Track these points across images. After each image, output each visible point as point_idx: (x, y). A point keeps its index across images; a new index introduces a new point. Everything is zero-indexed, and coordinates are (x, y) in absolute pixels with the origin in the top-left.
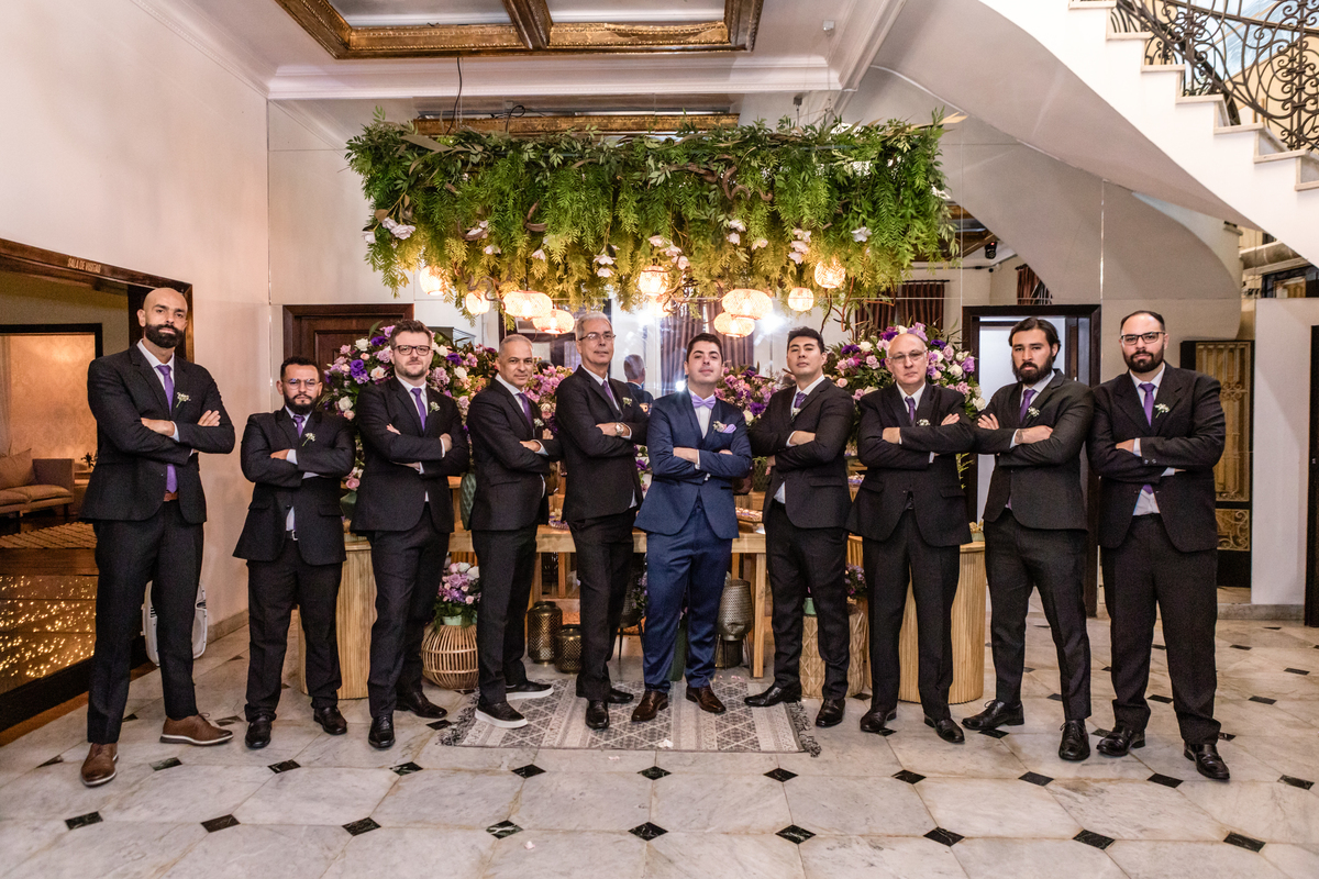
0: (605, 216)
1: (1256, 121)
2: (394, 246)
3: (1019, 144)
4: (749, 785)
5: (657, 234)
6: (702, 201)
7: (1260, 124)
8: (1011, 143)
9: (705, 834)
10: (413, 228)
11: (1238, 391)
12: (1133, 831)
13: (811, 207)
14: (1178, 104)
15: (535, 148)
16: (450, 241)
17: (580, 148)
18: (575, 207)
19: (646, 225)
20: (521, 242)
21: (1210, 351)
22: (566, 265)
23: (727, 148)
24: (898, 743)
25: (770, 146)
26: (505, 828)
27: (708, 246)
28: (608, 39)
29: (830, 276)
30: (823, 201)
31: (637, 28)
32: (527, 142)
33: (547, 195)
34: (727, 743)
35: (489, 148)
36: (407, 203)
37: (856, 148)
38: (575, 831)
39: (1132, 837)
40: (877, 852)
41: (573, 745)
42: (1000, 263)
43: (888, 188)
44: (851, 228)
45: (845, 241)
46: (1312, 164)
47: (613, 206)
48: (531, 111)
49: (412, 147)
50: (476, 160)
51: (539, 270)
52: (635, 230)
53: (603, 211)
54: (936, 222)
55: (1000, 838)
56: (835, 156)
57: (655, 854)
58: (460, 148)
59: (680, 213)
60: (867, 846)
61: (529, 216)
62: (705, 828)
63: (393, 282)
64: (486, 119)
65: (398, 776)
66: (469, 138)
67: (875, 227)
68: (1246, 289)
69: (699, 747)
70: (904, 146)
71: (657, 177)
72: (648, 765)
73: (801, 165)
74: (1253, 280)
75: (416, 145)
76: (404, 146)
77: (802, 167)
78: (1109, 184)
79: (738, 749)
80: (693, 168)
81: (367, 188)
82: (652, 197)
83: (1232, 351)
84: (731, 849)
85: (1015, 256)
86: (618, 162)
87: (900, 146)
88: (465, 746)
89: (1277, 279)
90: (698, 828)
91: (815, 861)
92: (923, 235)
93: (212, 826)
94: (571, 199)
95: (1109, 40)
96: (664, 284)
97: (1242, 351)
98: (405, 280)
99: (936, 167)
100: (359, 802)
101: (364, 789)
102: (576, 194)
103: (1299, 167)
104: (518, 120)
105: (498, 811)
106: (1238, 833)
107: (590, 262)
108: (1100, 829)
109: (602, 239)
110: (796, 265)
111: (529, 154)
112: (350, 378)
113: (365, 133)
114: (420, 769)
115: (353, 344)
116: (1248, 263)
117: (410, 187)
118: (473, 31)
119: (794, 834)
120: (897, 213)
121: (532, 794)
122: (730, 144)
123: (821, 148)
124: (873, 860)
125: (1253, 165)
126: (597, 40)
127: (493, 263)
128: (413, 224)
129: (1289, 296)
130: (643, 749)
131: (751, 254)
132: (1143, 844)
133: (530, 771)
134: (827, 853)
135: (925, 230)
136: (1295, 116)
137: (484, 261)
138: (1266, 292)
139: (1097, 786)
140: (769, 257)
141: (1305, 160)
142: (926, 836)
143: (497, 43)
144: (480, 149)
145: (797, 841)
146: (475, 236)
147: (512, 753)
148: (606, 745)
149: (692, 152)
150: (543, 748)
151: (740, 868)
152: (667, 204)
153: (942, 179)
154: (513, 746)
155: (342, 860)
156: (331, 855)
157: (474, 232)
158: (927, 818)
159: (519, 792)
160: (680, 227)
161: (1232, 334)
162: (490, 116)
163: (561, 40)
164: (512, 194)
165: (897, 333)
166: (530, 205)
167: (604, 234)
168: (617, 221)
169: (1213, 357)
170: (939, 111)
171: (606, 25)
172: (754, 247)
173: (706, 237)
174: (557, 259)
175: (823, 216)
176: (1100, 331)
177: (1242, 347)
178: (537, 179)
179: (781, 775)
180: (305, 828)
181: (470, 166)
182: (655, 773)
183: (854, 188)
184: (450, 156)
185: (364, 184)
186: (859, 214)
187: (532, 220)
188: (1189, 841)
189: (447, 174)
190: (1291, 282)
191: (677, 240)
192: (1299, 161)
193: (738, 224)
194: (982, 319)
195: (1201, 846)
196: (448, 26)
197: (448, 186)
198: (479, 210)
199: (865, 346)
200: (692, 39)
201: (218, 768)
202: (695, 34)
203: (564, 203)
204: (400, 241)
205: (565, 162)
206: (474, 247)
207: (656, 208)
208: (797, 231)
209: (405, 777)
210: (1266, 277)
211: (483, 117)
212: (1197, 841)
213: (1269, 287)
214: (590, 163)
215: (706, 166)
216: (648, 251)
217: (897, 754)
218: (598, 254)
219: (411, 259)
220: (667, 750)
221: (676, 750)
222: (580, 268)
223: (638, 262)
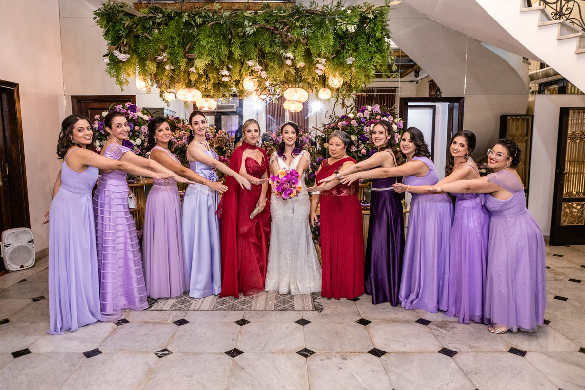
0: (224, 50)
1: (540, 5)
2: (120, 64)
3: (429, 18)
4: (287, 327)
5: (250, 59)
6: (272, 43)
7: (542, 7)
8: (424, 17)
9: (262, 353)
10: (128, 56)
11: (525, 138)
12: (466, 347)
13: (325, 47)
15: (189, 15)
16: (148, 62)
17: (211, 15)
18: (209, 45)
19: (246, 55)
20: (183, 63)
21: (513, 120)
22: (207, 75)
23: (284, 16)
24: (361, 305)
25: (305, 16)
26: (164, 353)
27: (276, 66)
29: (336, 81)
30: (331, 43)
32: (185, 12)
33: (196, 39)
34: (279, 306)
35: (166, 15)
36: (125, 43)
37: (348, 17)
38: (198, 353)
39: (466, 351)
40: (344, 361)
41: (205, 309)
42: (421, 79)
43: (363, 37)
44: (345, 57)
45: (342, 64)
46: (565, 27)
47: (229, 45)
49: (127, 14)
50: (159, 21)
51: (193, 78)
52: (239, 58)
53: (224, 48)
54: (386, 55)
55: (404, 353)
56: (337, 21)
57: (236, 364)
58: (151, 15)
59: (262, 49)
60: (340, 358)
61: (186, 50)
62: (263, 350)
63: (121, 83)
65: (116, 326)
66: (156, 10)
67: (356, 57)
68: (531, 90)
69: (265, 308)
70: (371, 16)
71: (249, 30)
72: (240, 318)
73: (320, 25)
74: (534, 87)
75: (129, 13)
76: (123, 13)
77: (321, 26)
78: (470, 38)
79: (285, 309)
80: (268, 26)
81: (105, 35)
82: (248, 41)
83: (523, 120)
84: (273, 361)
85: (428, 76)
86: (230, 23)
87: (369, 16)
88: (152, 310)
89: (545, 86)
90: (259, 351)
91: (314, 367)
92: (380, 61)
93: (16, 355)
94: (207, 42)
96: (255, 85)
97: (528, 120)
98: (127, 82)
99: (387, 27)
100: (94, 340)
101: (98, 333)
102: (210, 39)
103: (559, 28)
105: (162, 344)
106: (515, 347)
107: (218, 74)
108: (451, 347)
109: (224, 62)
110: (319, 76)
111: (185, 18)
113: (103, 7)
114: (128, 322)
115: (101, 114)
116: (532, 78)
117: (126, 34)
119: (306, 353)
120: (367, 50)
121: (181, 334)
122: (286, 14)
123: (331, 17)
124: (342, 366)
125: (538, 27)
127: (171, 74)
128: (129, 53)
129: (550, 94)
130: (239, 310)
131: (297, 70)
132: (471, 354)
133: (182, 322)
134: (320, 362)
135: (381, 59)
136: (559, 3)
137: (166, 73)
138: (540, 92)
139: (451, 325)
140: (306, 72)
141: (562, 24)
142: (368, 352)
144: (161, 15)
145: (306, 356)
146: (160, 60)
147: (175, 313)
148: (221, 308)
149: (267, 18)
150: (190, 310)
151: (276, 371)
152: (256, 45)
153: (389, 33)
154: (176, 310)
155: (79, 371)
156: (73, 369)
157: (160, 58)
158: (370, 343)
159: (175, 333)
160: (262, 58)
161: (524, 112)
162: (174, 3)
164: (177, 39)
165: (367, 109)
166: (187, 44)
167: (224, 59)
168: (231, 53)
169: (515, 123)
172: (298, 67)
173: (274, 62)
174: (201, 72)
175: (331, 51)
176: (463, 110)
177: (528, 117)
178: (190, 31)
179: (303, 322)
180: (64, 355)
181: (156, 24)
182: (242, 322)
183: (347, 37)
184: (147, 19)
185: (104, 33)
186: (349, 50)
187: (189, 52)
188: (492, 352)
189: (144, 28)
190: (552, 87)
191: (261, 63)
192: (560, 25)
193: (290, 55)
194: (409, 104)
195: (497, 354)
197: (146, 34)
198: (161, 47)
199: (351, 115)
201: (28, 324)
203: (203, 43)
204: (122, 62)
205: (204, 22)
206: (160, 65)
207: (249, 46)
208: (319, 59)
209: (120, 326)
210: (540, 85)
211: (170, 2)
212: (496, 352)
213: (541, 90)
214: (217, 24)
215: (274, 25)
216: (247, 68)
217: (360, 311)
218: (222, 69)
219: (130, 71)
220: (250, 310)
221: (254, 310)
222: (213, 77)
223: (242, 74)
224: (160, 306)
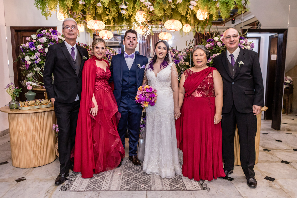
22: (110, 9)
24: (237, 185)
29: (203, 15)
34: (173, 186)
41: (114, 189)
45: (210, 1)
51: (100, 11)
63: (46, 14)
88: (70, 191)
96: (144, 17)
98: (50, 14)
107: (118, 9)
110: (191, 11)
112: (29, 49)
115: (30, 36)
127: (83, 8)
130: (141, 190)
137: (79, 7)
147: (89, 194)
148: (127, 188)
150: (102, 191)
154: (90, 190)
172: (177, 2)
174: (106, 5)
199: (216, 39)
216: (139, 4)
217: (239, 190)
218: (121, 4)
219: (53, 6)
220: (151, 190)
221: (154, 190)
222: (114, 11)
223: (136, 9)
224: (77, 186)
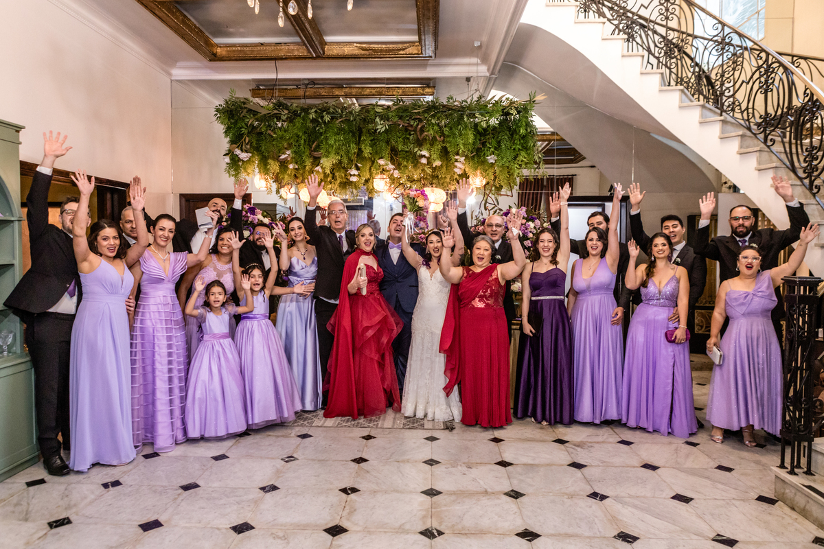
0: (353, 148)
2: (240, 163)
3: (588, 106)
4: (415, 443)
5: (382, 158)
6: (406, 141)
8: (583, 105)
9: (387, 462)
10: (250, 155)
12: (598, 462)
13: (464, 144)
14: (660, 91)
15: (316, 112)
16: (270, 161)
17: (340, 112)
18: (337, 143)
19: (377, 154)
20: (308, 163)
22: (334, 174)
23: (419, 112)
25: (442, 111)
26: (290, 459)
27: (410, 165)
28: (357, 52)
29: (477, 181)
30: (471, 141)
31: (371, 46)
32: (312, 109)
33: (323, 137)
34: (408, 425)
35: (292, 111)
36: (247, 141)
37: (489, 113)
38: (324, 460)
39: (596, 464)
40: (469, 469)
43: (506, 134)
44: (486, 155)
45: (484, 162)
46: (729, 124)
47: (358, 143)
48: (318, 84)
49: (250, 111)
50: (284, 118)
52: (370, 156)
53: (352, 145)
54: (532, 152)
55: (531, 465)
56: (478, 117)
57: (361, 469)
58: (276, 112)
59: (394, 147)
60: (465, 467)
61: (312, 149)
62: (388, 460)
64: (293, 89)
66: (281, 105)
67: (499, 156)
69: (393, 426)
70: (514, 112)
71: (381, 128)
72: (366, 434)
75: (252, 110)
76: (245, 110)
77: (459, 123)
78: (638, 129)
79: (413, 428)
80: (401, 123)
81: (226, 132)
82: (379, 138)
84: (398, 468)
86: (360, 120)
87: (511, 112)
90: (384, 460)
91: (438, 473)
93: (147, 457)
94: (335, 140)
95: (623, 56)
96: (387, 185)
99: (531, 123)
102: (338, 136)
103: (721, 126)
104: (311, 89)
105: (287, 452)
106: (649, 463)
108: (582, 462)
109: (352, 161)
110: (458, 175)
111: (312, 116)
113: (224, 103)
114: (251, 435)
117: (249, 133)
118: (283, 47)
119: (432, 463)
120: (511, 148)
121: (305, 445)
122: (421, 110)
123: (470, 112)
124: (466, 473)
125: (699, 124)
126: (351, 53)
127: (294, 173)
128: (250, 152)
130: (364, 428)
131: (434, 170)
132: (600, 467)
133: (305, 436)
134: (445, 469)
135: (526, 157)
139: (590, 444)
140: (443, 171)
141: (724, 122)
142: (495, 464)
143: (296, 53)
144: (286, 112)
145: (432, 465)
146: (284, 159)
147: (298, 429)
149: (401, 114)
150: (313, 427)
152: (388, 143)
154: (298, 426)
155: (210, 470)
156: (205, 468)
157: (283, 157)
158: (499, 456)
159: (299, 444)
160: (395, 156)
162: (295, 87)
163: (331, 53)
164: (303, 137)
166: (314, 142)
167: (352, 158)
168: (360, 151)
170: (533, 93)
171: (355, 45)
172: (434, 166)
173: (407, 161)
174: (328, 171)
175: (471, 149)
178: (317, 129)
179: (432, 439)
182: (368, 438)
183: (488, 134)
184: (271, 116)
185: (224, 130)
186: (490, 148)
187: (315, 151)
188: (623, 467)
189: (269, 125)
191: (393, 162)
192: (721, 122)
193: (425, 153)
196: (270, 44)
197: (269, 132)
198: (286, 145)
200: (402, 52)
202: (404, 50)
203: (331, 142)
204: (243, 161)
205: (332, 119)
206: (283, 164)
207: (381, 144)
208: (457, 157)
211: (292, 87)
212: (628, 467)
214: (346, 120)
215: (408, 122)
216: (377, 167)
218: (350, 169)
219: (250, 170)
220: (377, 428)
221: (381, 428)
222: (341, 176)
223: (373, 173)
